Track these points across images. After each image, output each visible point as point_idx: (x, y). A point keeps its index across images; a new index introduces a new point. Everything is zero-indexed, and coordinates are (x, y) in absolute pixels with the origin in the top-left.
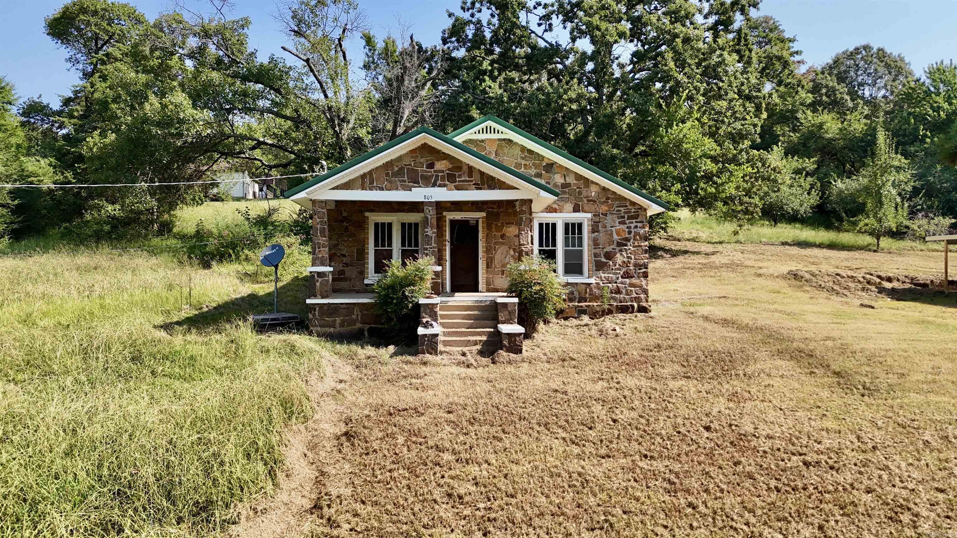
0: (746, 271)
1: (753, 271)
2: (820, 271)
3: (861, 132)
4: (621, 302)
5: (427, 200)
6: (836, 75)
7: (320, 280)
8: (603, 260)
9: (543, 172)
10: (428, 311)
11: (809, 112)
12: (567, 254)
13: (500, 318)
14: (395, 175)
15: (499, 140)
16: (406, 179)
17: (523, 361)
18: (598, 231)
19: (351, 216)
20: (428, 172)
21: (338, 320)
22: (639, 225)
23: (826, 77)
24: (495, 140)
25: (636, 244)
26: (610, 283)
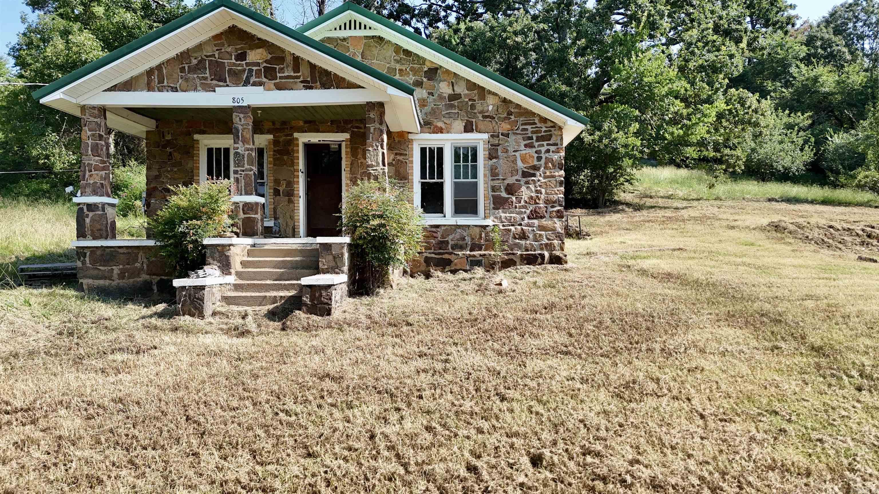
0: (717, 224)
1: (725, 224)
2: (809, 223)
3: (860, 84)
4: (527, 250)
5: (236, 104)
6: (833, 28)
7: (91, 214)
8: (504, 195)
9: (425, 80)
10: (217, 255)
11: (802, 66)
12: (457, 187)
13: (321, 265)
14: (193, 70)
15: (366, 37)
16: (208, 75)
17: (329, 327)
18: (497, 157)
19: (176, 139)
20: (239, 65)
21: (116, 270)
22: (552, 148)
23: (821, 30)
24: (360, 37)
25: (548, 174)
26: (513, 225)
